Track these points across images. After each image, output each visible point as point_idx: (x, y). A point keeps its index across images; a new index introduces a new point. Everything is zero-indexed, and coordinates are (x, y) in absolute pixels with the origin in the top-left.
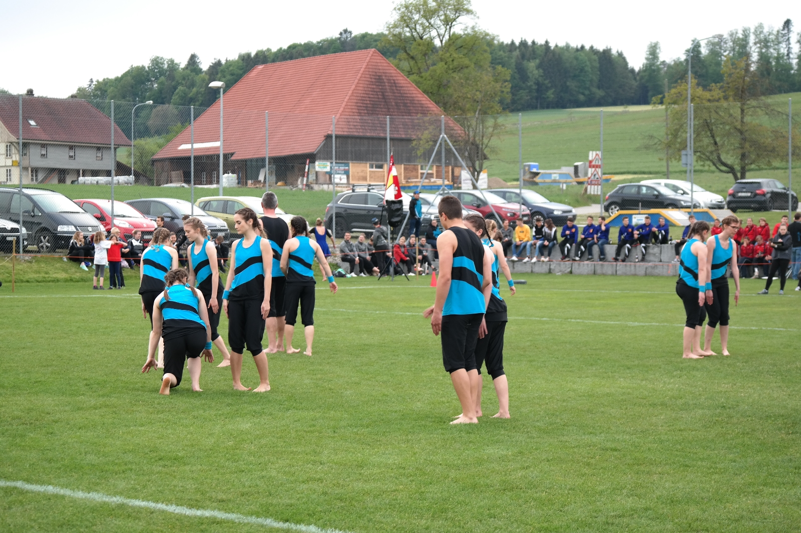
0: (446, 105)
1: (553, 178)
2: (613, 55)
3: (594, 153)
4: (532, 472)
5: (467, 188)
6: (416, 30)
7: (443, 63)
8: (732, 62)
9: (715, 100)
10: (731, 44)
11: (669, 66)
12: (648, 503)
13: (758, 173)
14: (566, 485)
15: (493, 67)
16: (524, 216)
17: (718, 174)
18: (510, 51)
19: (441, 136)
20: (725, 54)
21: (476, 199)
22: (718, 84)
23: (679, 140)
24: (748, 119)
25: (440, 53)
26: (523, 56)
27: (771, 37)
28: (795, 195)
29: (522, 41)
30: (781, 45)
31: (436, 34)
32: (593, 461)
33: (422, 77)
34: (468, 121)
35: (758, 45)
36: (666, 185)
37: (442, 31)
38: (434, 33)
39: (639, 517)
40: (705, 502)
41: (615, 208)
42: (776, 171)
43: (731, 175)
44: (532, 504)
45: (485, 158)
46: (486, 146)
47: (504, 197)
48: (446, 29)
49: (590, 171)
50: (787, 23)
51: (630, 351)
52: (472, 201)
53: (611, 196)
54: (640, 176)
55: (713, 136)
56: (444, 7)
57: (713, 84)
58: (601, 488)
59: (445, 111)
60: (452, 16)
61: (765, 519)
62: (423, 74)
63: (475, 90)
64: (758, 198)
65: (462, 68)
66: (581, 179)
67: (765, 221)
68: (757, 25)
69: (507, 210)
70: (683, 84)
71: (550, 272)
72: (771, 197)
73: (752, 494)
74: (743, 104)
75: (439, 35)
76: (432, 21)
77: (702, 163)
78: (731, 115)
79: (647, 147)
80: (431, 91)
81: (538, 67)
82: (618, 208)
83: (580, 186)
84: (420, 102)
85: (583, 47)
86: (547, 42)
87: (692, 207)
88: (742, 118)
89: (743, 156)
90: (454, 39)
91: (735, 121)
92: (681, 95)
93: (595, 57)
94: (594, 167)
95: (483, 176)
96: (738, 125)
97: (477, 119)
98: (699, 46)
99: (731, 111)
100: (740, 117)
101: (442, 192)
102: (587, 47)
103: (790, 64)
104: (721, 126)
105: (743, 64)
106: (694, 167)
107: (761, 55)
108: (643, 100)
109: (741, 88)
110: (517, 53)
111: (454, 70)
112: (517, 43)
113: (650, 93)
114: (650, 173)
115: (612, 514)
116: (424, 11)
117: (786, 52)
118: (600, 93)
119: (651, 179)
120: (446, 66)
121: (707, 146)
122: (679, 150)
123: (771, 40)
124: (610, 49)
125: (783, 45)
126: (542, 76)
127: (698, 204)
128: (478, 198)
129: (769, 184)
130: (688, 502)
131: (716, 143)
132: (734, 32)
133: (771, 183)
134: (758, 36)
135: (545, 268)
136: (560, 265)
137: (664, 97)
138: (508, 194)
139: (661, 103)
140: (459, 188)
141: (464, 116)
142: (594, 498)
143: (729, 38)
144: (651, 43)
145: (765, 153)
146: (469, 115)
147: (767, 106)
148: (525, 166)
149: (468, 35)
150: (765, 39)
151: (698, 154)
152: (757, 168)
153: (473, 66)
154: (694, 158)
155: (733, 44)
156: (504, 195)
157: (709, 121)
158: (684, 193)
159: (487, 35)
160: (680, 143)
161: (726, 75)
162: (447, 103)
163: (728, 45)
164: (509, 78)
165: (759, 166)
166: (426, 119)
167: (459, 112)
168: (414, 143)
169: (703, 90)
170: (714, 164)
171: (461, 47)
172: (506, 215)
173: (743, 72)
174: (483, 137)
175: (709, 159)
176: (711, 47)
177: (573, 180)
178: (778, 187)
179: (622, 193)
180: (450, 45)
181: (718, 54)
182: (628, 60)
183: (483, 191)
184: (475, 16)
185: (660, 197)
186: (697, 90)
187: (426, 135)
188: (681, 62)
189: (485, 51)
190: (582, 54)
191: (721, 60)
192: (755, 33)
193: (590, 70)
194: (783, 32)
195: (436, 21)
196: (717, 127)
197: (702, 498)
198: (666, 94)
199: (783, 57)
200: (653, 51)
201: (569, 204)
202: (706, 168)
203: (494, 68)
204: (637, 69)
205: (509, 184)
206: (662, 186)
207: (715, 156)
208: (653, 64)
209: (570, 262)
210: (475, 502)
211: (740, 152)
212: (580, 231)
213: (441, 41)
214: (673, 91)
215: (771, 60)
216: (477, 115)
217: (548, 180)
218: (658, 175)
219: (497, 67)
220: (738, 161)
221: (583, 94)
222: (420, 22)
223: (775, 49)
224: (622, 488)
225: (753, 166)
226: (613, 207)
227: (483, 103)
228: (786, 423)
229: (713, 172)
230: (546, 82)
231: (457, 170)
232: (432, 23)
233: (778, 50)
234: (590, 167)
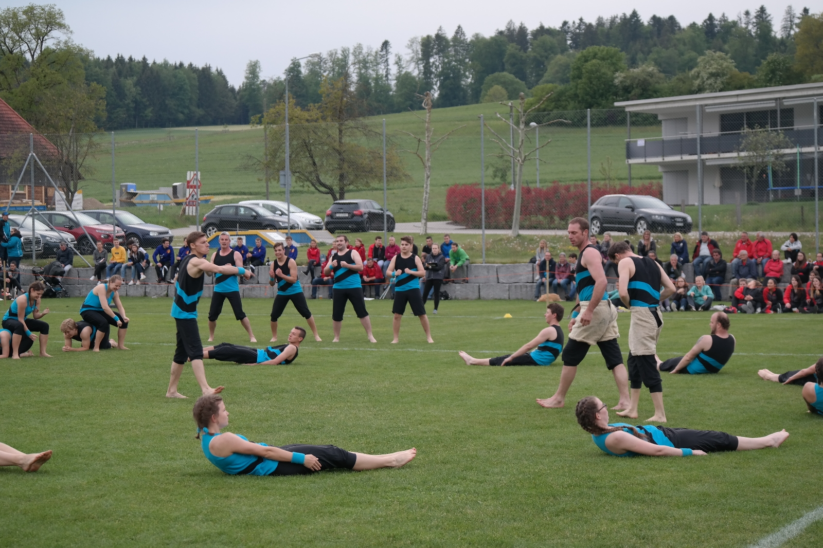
0: (37, 123)
1: (151, 199)
2: (212, 73)
3: (192, 173)
4: (107, 501)
5: (61, 209)
6: (5, 44)
7: (35, 79)
8: (332, 82)
9: (312, 121)
10: (331, 64)
11: (269, 86)
12: (223, 527)
13: (357, 194)
14: (140, 513)
15: (87, 84)
16: (118, 237)
17: (318, 194)
18: (107, 67)
19: (30, 154)
20: (325, 74)
21: (68, 220)
22: (316, 104)
23: (278, 161)
24: (346, 140)
25: (32, 68)
26: (120, 73)
27: (369, 58)
28: (392, 216)
29: (118, 57)
30: (380, 66)
31: (27, 48)
32: (170, 487)
33: (12, 93)
34: (61, 140)
35: (357, 66)
36: (264, 206)
37: (33, 46)
38: (24, 47)
39: (212, 542)
40: (280, 524)
41: (213, 229)
42: (375, 192)
43: (330, 196)
44: (103, 533)
45: (80, 177)
46: (81, 166)
47: (98, 219)
48: (38, 44)
49: (188, 191)
50: (386, 44)
51: (221, 374)
52: (64, 222)
53: (208, 217)
54: (240, 197)
55: (312, 157)
56: (35, 21)
57: (312, 104)
58: (176, 514)
59: (37, 129)
60: (44, 30)
61: (339, 539)
62: (13, 90)
63: (68, 107)
64: (355, 219)
65: (54, 85)
66: (180, 200)
67: (360, 241)
68: (356, 46)
69: (100, 232)
70: (281, 104)
71: (145, 295)
72: (368, 218)
73: (328, 514)
74: (341, 125)
75: (30, 50)
76: (23, 35)
77: (302, 184)
78: (329, 136)
79: (246, 168)
80: (22, 107)
81: (136, 85)
82: (215, 229)
83: (179, 207)
84: (10, 119)
85: (181, 65)
86: (144, 59)
87: (289, 228)
88: (340, 138)
89: (342, 177)
90: (47, 54)
91: (333, 141)
92: (280, 115)
93: (195, 75)
94: (191, 187)
95: (78, 197)
96: (336, 145)
97: (71, 137)
98: (299, 66)
99: (330, 132)
100: (338, 137)
101: (31, 213)
102: (186, 65)
103: (389, 85)
104: (320, 147)
105: (340, 85)
106: (294, 188)
107: (361, 76)
108: (243, 119)
109: (338, 108)
110: (113, 70)
111: (47, 86)
112: (114, 59)
113: (250, 113)
114: (251, 194)
115: (185, 540)
116: (14, 24)
117: (384, 73)
118: (200, 112)
119: (249, 199)
120: (38, 82)
121: (306, 166)
122: (278, 171)
123: (369, 61)
124: (210, 67)
125: (382, 66)
126: (139, 94)
127: (296, 225)
128: (70, 219)
129: (367, 204)
130: (263, 525)
131: (314, 164)
132: (334, 52)
133: (368, 204)
134: (357, 57)
135: (141, 292)
136: (155, 287)
137: (262, 116)
138: (101, 215)
139: (260, 123)
140: (54, 209)
141: (57, 134)
142: (168, 525)
143: (329, 58)
144: (251, 61)
145: (364, 174)
146: (62, 133)
147: (365, 127)
148: (122, 186)
149: (61, 49)
150: (364, 60)
151: (297, 174)
152: (355, 188)
153: (66, 82)
154: (294, 179)
155: (333, 64)
156: (97, 216)
157: (307, 141)
158: (283, 214)
159: (81, 50)
160: (279, 164)
161: (324, 95)
162: (39, 120)
163: (327, 65)
164: (104, 96)
165: (357, 187)
166: (16, 137)
167: (52, 130)
168: (4, 161)
169: (302, 110)
170: (313, 185)
171: (54, 62)
172: (100, 236)
173: (340, 92)
174: (77, 156)
175: (308, 180)
176: (311, 66)
177: (172, 201)
178: (375, 208)
179: (220, 213)
180: (41, 60)
181: (318, 74)
182: (228, 79)
183: (75, 213)
184: (67, 30)
185: (258, 218)
186: (296, 110)
187: (17, 153)
188: (281, 82)
189: (79, 67)
190: (181, 72)
191: (321, 80)
192: (354, 54)
193: (189, 88)
194: (382, 53)
195: (27, 35)
196: (315, 148)
197: (278, 521)
198: (265, 114)
199: (382, 78)
200: (253, 69)
201: (166, 226)
202: (306, 189)
203: (89, 85)
204: (237, 88)
205: (105, 205)
206: (261, 207)
207: (313, 177)
208: (254, 84)
209: (167, 285)
210: (43, 534)
211: (338, 172)
212: (176, 253)
213: (33, 56)
214: (272, 110)
215: (370, 81)
216: (70, 134)
217: (145, 201)
218: (258, 196)
219: (91, 83)
220: (336, 182)
221: (182, 113)
222: (9, 35)
223: (373, 70)
224: (198, 514)
225: (351, 187)
226: (211, 228)
227: (76, 121)
228: (369, 442)
229: (313, 193)
230: (144, 100)
231: (50, 191)
232: (23, 37)
233: (377, 71)
234: (188, 187)
